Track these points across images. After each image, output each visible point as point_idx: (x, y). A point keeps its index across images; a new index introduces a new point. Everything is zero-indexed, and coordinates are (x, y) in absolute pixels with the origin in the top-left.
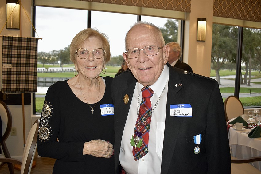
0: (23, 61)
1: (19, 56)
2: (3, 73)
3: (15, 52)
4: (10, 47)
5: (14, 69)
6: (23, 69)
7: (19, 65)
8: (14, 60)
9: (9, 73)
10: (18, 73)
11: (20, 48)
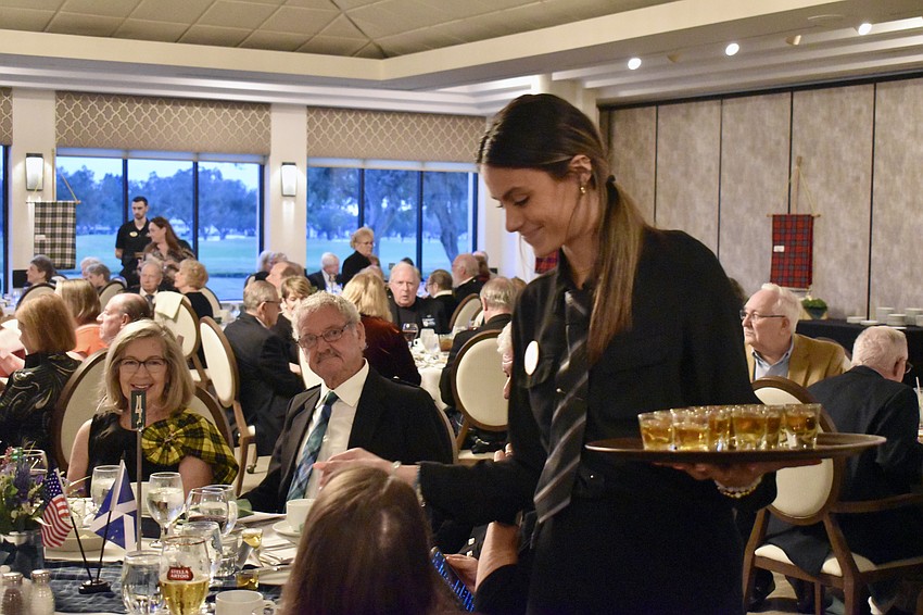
0: (59, 230)
1: (54, 225)
2: (36, 245)
3: (49, 220)
4: (43, 215)
5: (48, 241)
6: (59, 240)
7: (53, 235)
8: (48, 230)
9: (42, 245)
10: (53, 246)
11: (54, 215)
